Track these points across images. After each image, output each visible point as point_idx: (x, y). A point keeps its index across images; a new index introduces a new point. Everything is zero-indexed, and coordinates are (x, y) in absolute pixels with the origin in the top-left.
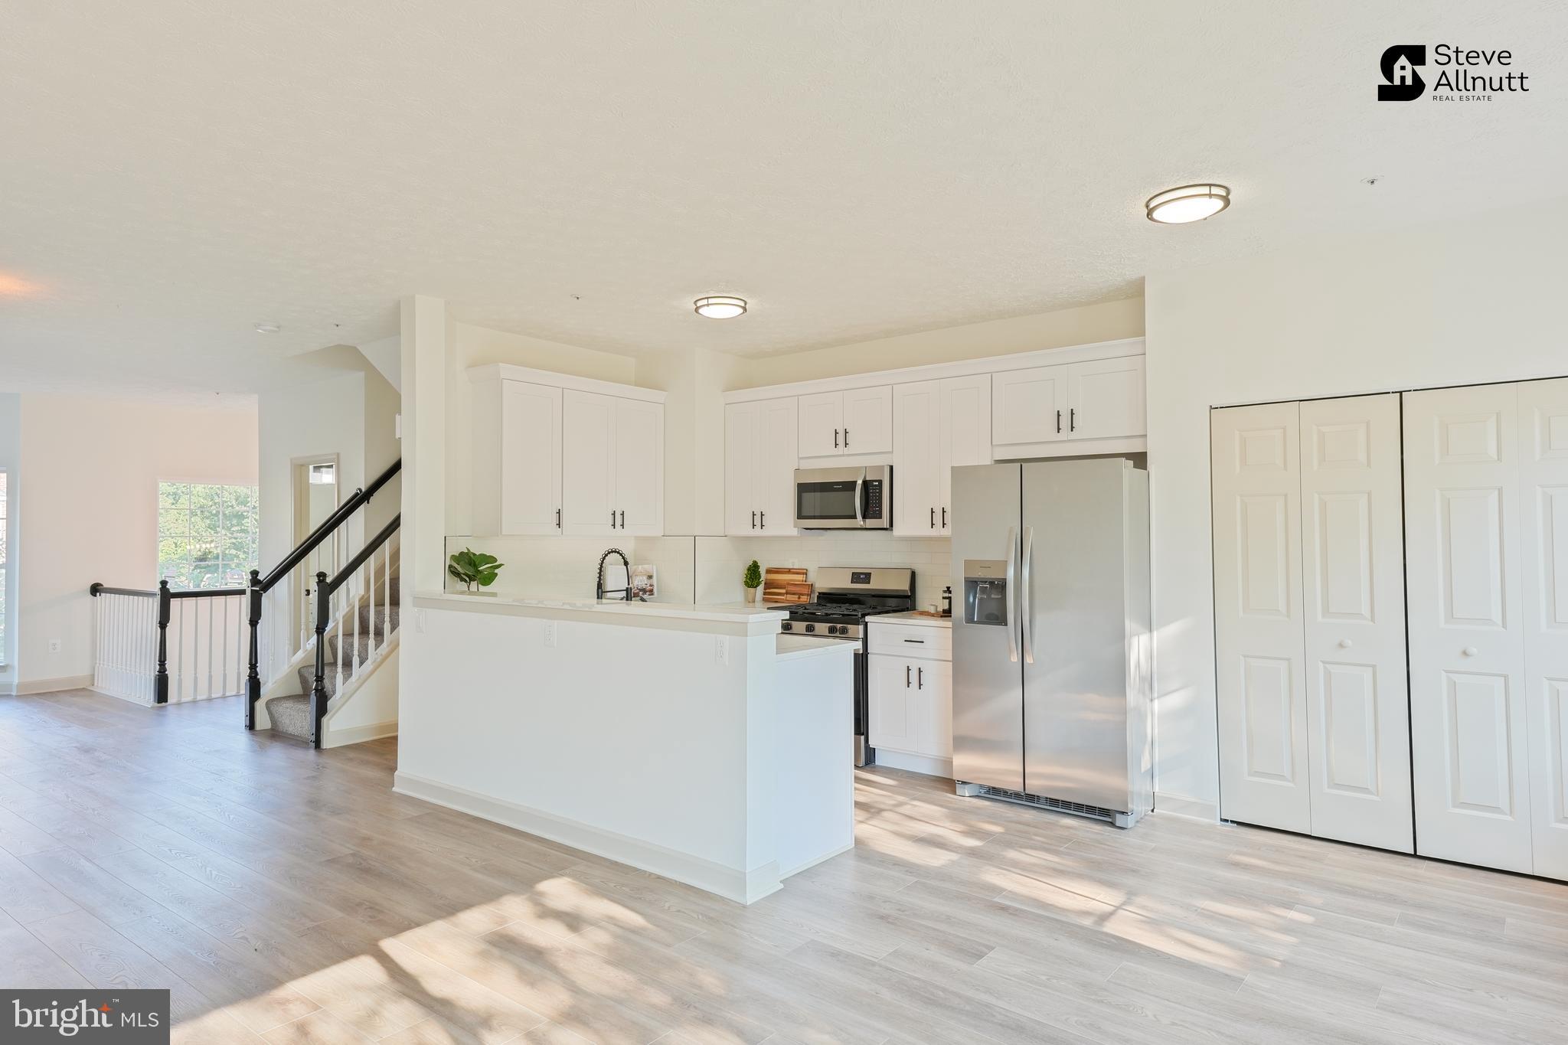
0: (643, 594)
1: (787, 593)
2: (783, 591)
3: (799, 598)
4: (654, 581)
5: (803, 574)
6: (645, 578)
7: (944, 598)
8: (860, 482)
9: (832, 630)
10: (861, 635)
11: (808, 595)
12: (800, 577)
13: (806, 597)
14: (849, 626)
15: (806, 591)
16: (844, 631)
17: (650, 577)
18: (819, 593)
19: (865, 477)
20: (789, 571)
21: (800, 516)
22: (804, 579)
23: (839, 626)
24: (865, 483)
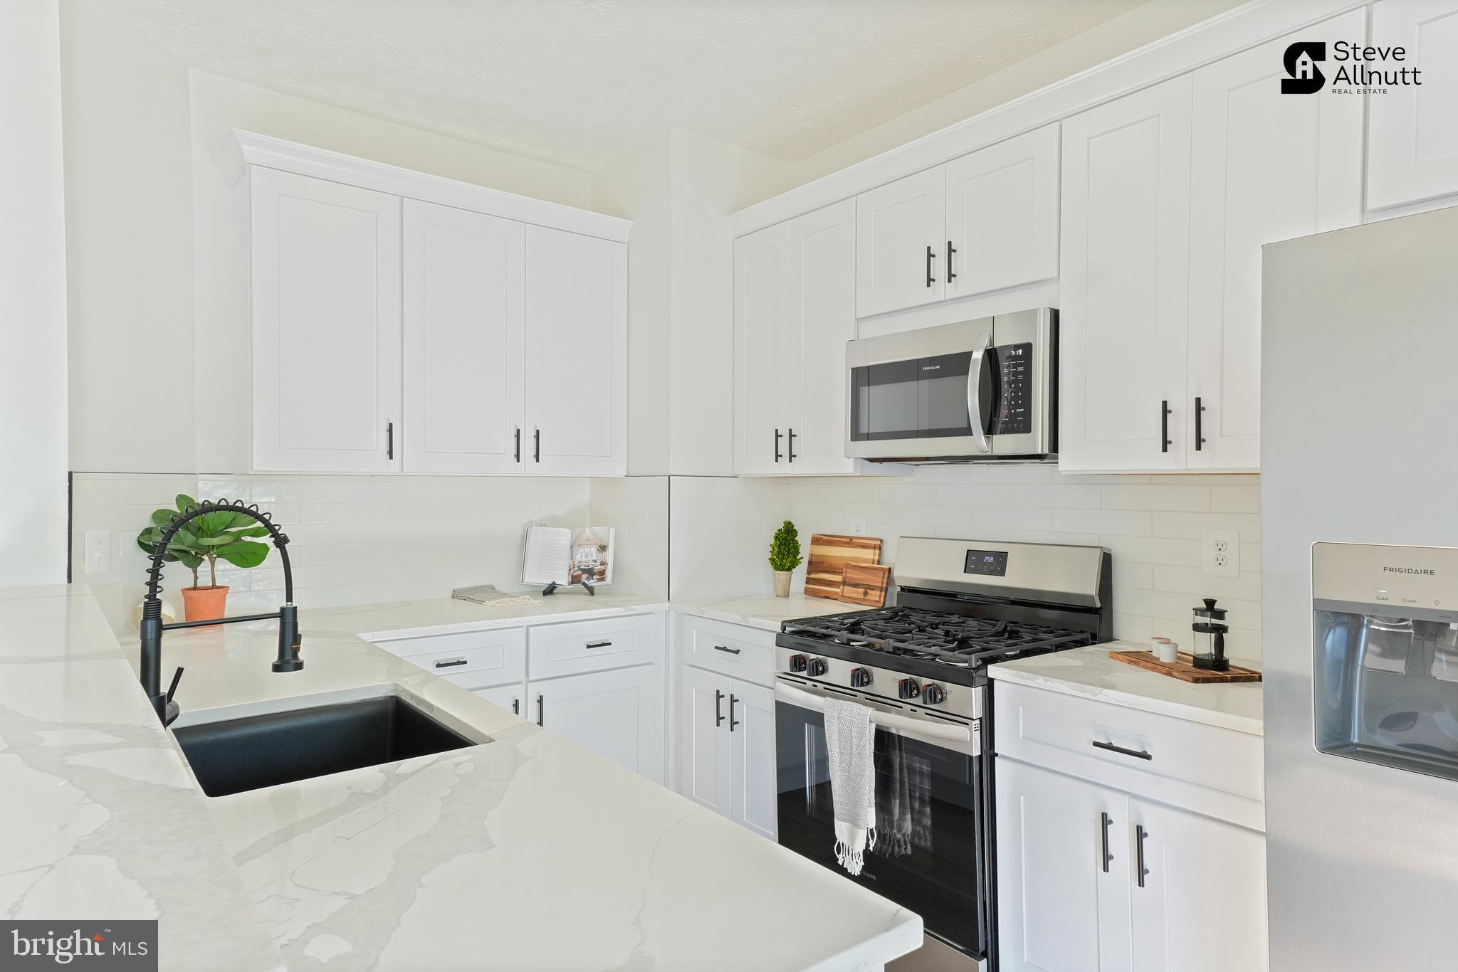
0: (588, 579)
1: (844, 583)
2: (838, 578)
3: (866, 594)
4: (609, 556)
5: (875, 547)
6: (594, 550)
7: (1197, 627)
8: (978, 355)
9: (907, 689)
10: (977, 711)
11: (881, 589)
12: (869, 554)
13: (877, 593)
14: (948, 686)
15: (878, 581)
16: (934, 695)
17: (603, 548)
18: (903, 589)
19: (992, 342)
20: (849, 542)
21: (856, 435)
22: (876, 558)
23: (925, 681)
24: (991, 355)
